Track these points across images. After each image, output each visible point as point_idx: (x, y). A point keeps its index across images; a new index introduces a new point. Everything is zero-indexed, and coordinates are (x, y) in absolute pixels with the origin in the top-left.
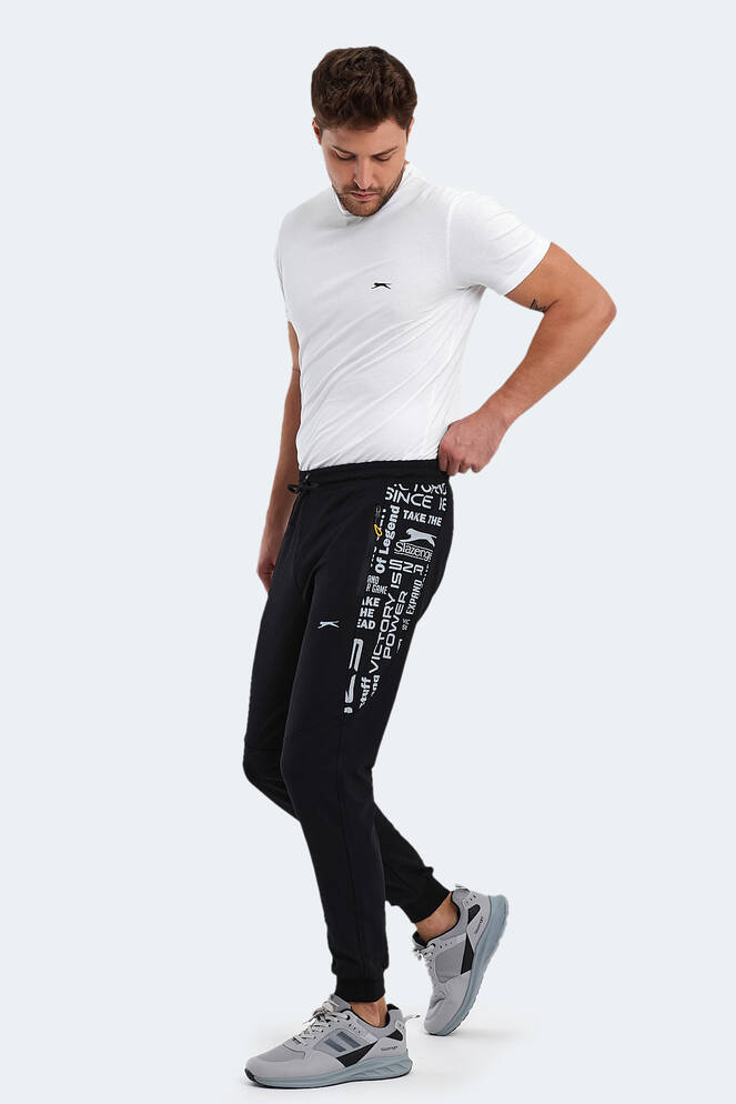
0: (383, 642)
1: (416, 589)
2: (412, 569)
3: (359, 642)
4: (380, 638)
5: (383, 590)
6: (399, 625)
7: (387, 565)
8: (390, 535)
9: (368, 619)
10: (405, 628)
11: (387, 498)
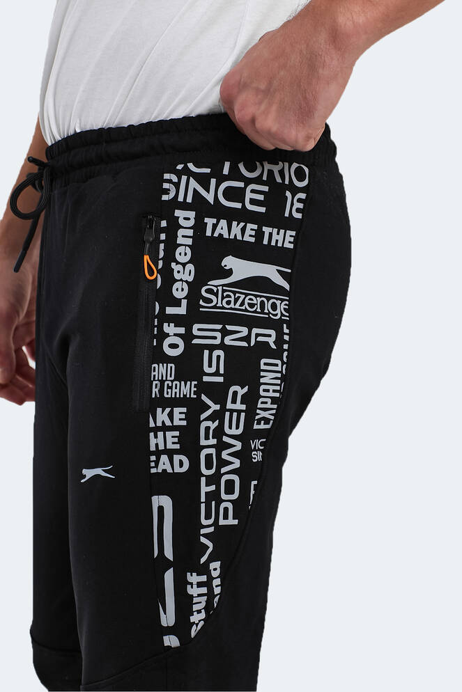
0: (214, 497)
1: (267, 378)
2: (247, 339)
3: (163, 502)
4: (204, 489)
5: (187, 389)
6: (243, 455)
7: (188, 337)
8: (184, 273)
9: (170, 453)
10: (257, 457)
11: (165, 198)
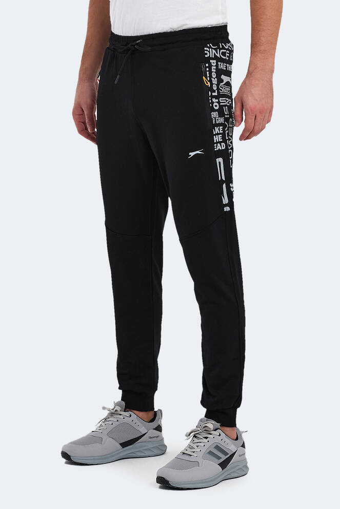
2: (229, 103)
11: (206, 56)
